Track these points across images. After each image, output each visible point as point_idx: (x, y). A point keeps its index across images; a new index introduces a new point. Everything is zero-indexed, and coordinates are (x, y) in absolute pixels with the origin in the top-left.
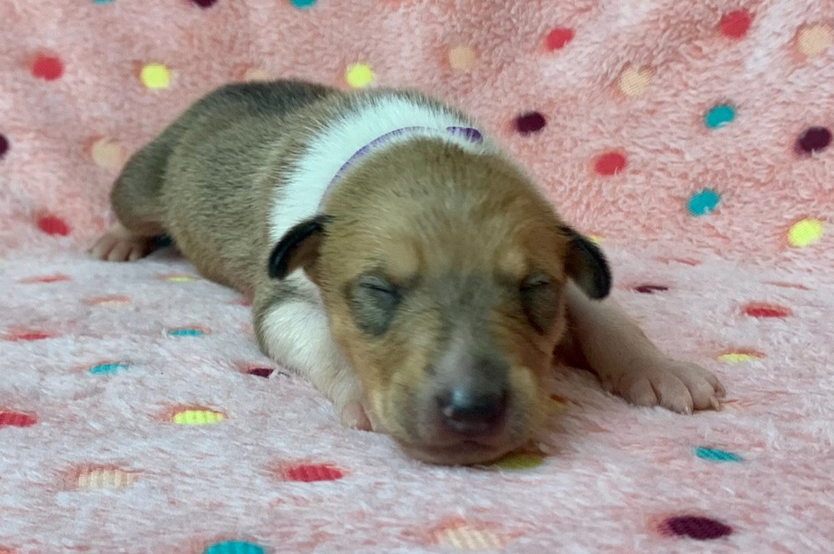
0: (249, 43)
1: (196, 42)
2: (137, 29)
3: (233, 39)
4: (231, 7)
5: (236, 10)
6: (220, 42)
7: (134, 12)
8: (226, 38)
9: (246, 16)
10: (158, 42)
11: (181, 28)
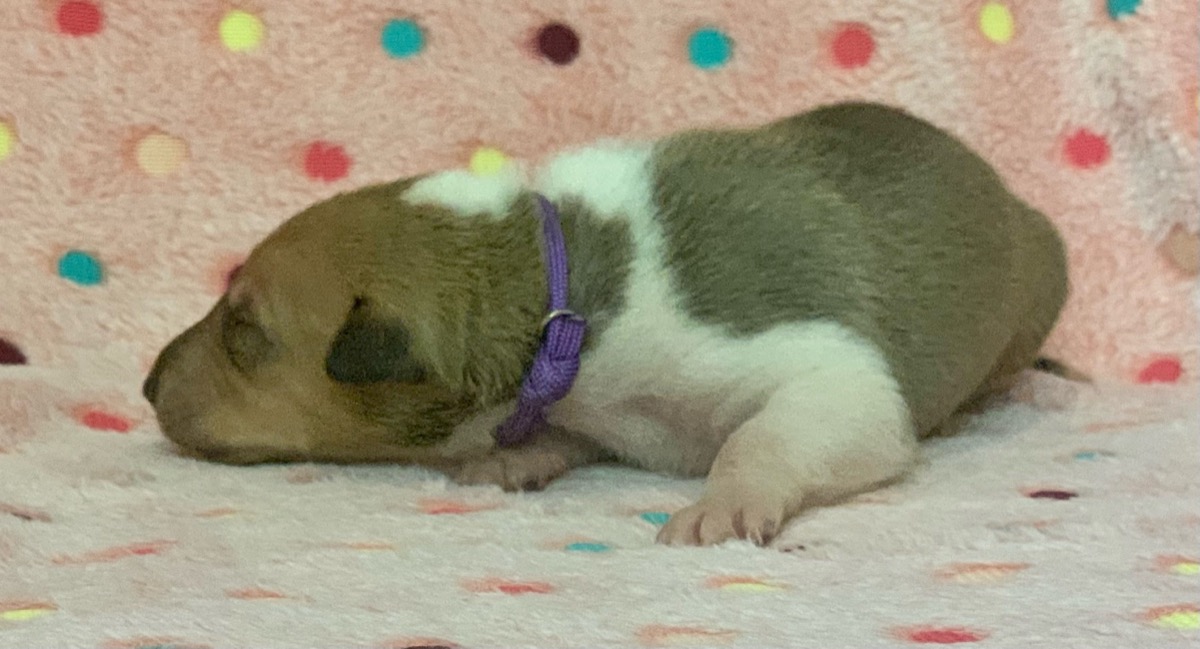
0: (632, 119)
1: (550, 115)
2: (463, 98)
3: (608, 112)
4: (601, 63)
5: (609, 69)
6: (589, 118)
7: (456, 69)
8: (596, 110)
9: (625, 76)
10: (494, 116)
11: (527, 96)
